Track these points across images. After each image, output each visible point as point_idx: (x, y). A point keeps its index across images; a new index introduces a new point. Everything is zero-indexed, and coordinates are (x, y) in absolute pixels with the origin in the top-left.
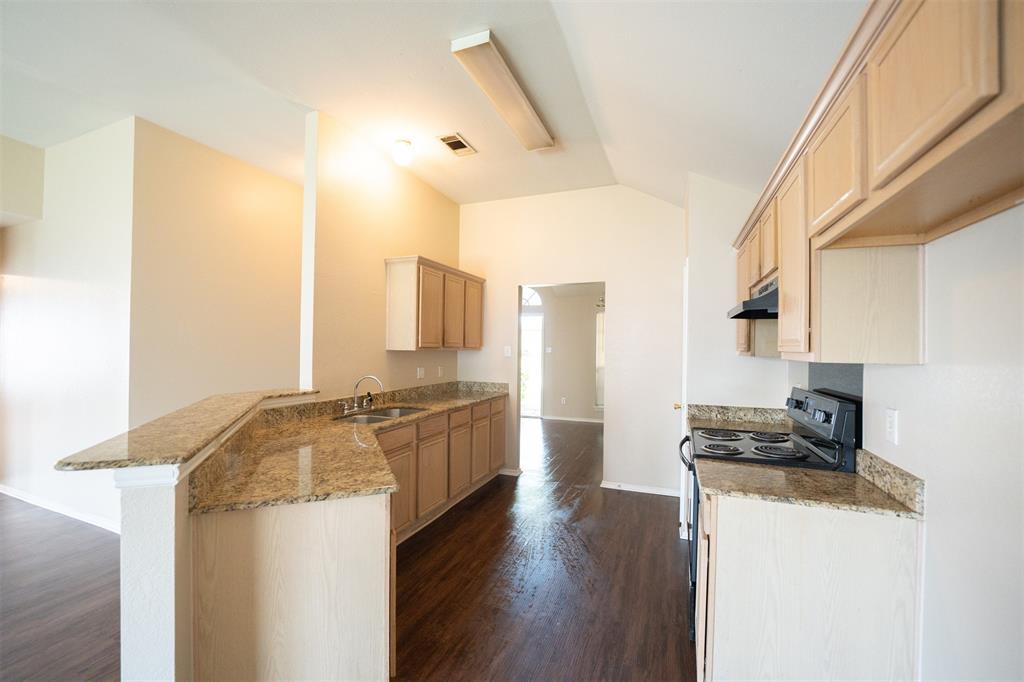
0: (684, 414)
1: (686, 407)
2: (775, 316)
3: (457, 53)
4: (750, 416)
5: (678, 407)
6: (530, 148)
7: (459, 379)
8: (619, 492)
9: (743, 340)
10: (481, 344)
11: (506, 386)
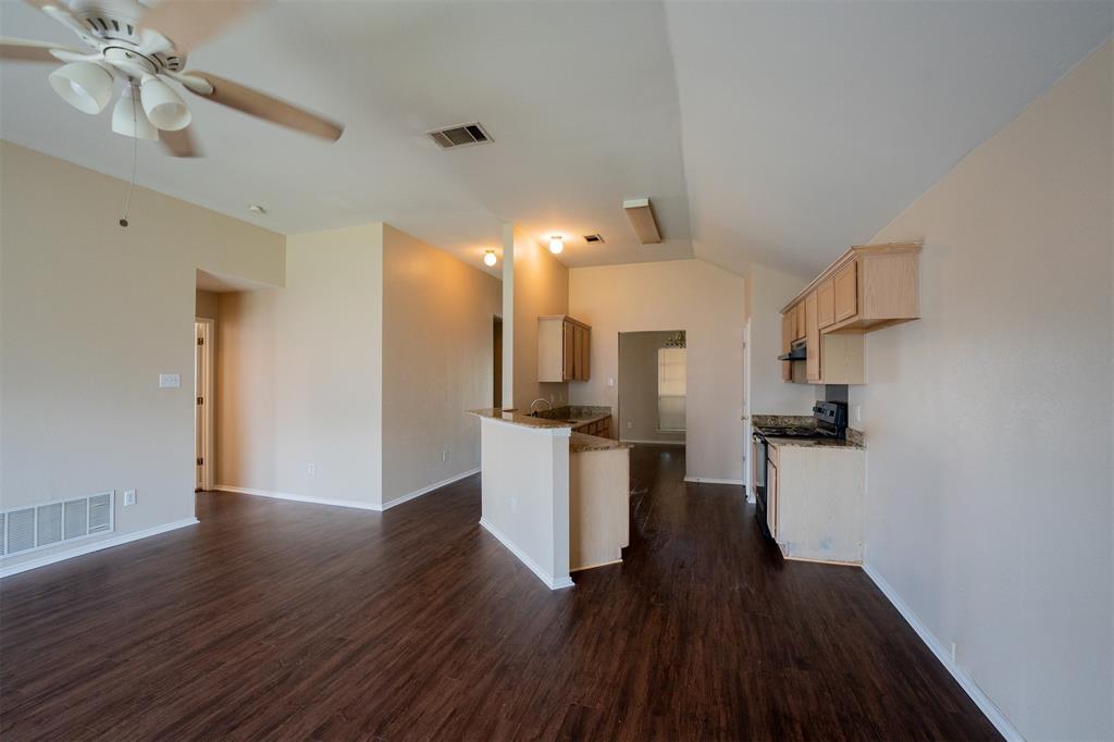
0: (749, 423)
1: (750, 418)
2: (805, 359)
3: (627, 209)
4: (791, 422)
5: (743, 418)
6: (644, 243)
7: (570, 404)
8: (698, 483)
9: (787, 373)
10: (589, 377)
11: (609, 408)
